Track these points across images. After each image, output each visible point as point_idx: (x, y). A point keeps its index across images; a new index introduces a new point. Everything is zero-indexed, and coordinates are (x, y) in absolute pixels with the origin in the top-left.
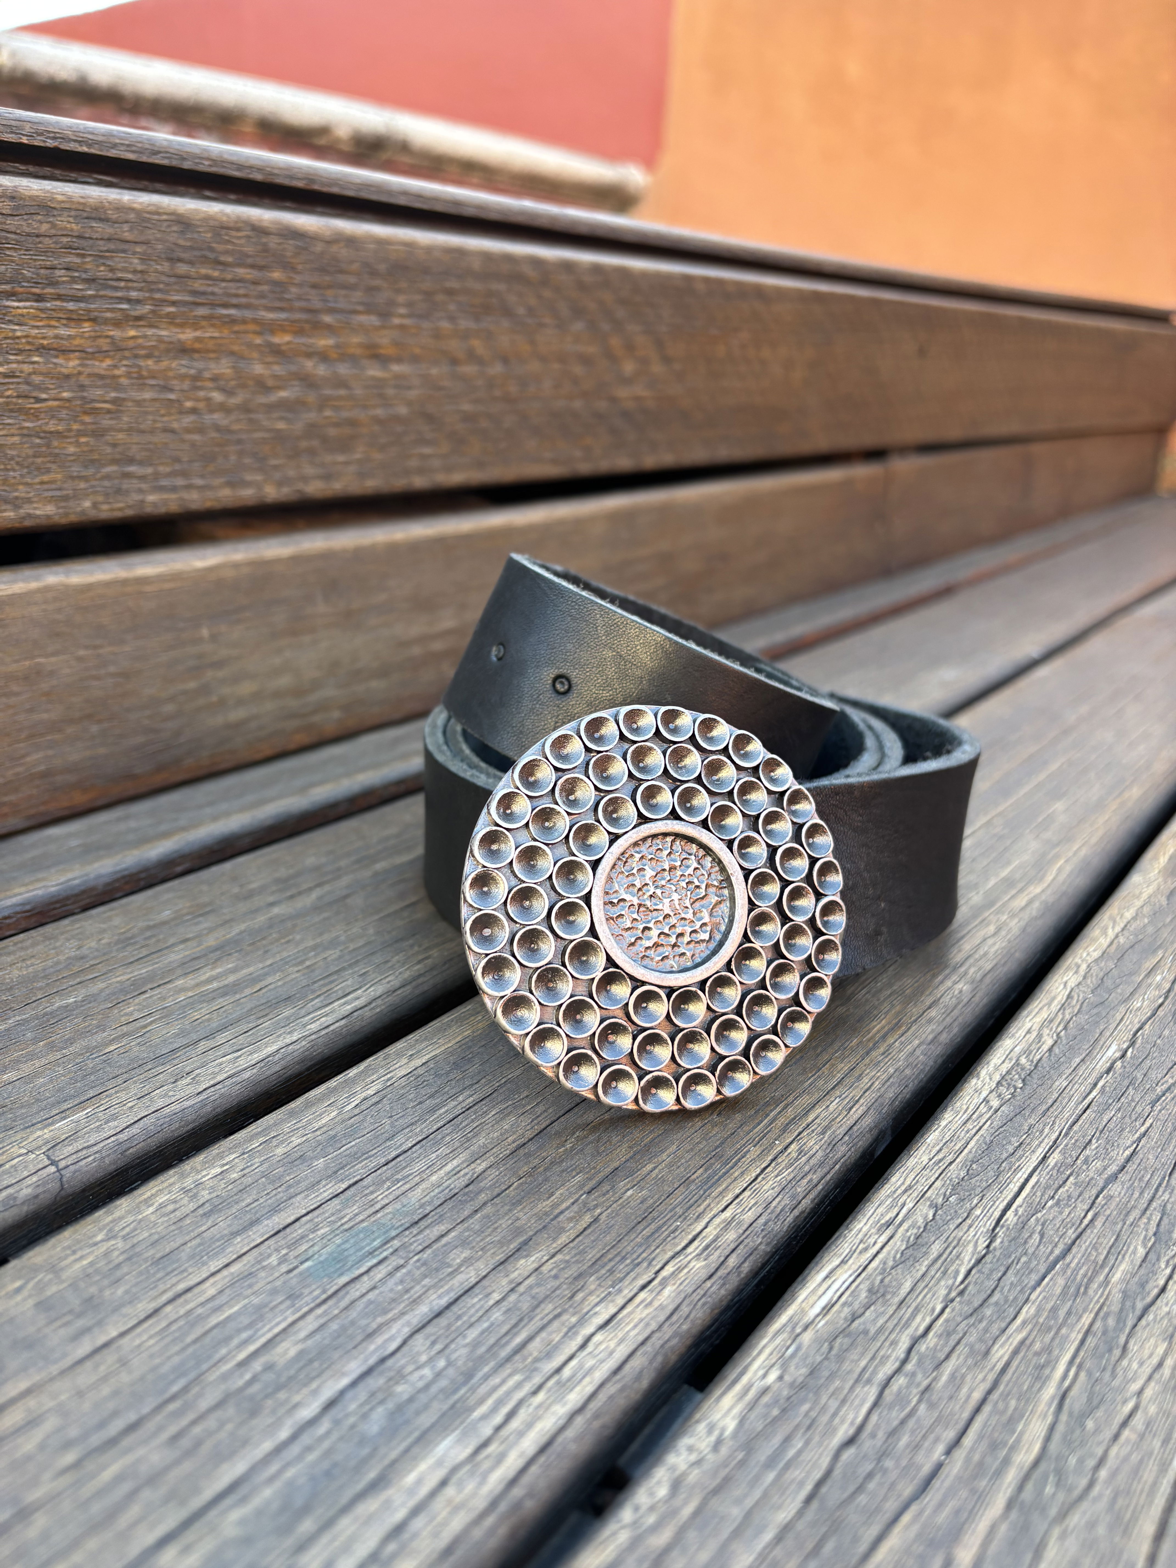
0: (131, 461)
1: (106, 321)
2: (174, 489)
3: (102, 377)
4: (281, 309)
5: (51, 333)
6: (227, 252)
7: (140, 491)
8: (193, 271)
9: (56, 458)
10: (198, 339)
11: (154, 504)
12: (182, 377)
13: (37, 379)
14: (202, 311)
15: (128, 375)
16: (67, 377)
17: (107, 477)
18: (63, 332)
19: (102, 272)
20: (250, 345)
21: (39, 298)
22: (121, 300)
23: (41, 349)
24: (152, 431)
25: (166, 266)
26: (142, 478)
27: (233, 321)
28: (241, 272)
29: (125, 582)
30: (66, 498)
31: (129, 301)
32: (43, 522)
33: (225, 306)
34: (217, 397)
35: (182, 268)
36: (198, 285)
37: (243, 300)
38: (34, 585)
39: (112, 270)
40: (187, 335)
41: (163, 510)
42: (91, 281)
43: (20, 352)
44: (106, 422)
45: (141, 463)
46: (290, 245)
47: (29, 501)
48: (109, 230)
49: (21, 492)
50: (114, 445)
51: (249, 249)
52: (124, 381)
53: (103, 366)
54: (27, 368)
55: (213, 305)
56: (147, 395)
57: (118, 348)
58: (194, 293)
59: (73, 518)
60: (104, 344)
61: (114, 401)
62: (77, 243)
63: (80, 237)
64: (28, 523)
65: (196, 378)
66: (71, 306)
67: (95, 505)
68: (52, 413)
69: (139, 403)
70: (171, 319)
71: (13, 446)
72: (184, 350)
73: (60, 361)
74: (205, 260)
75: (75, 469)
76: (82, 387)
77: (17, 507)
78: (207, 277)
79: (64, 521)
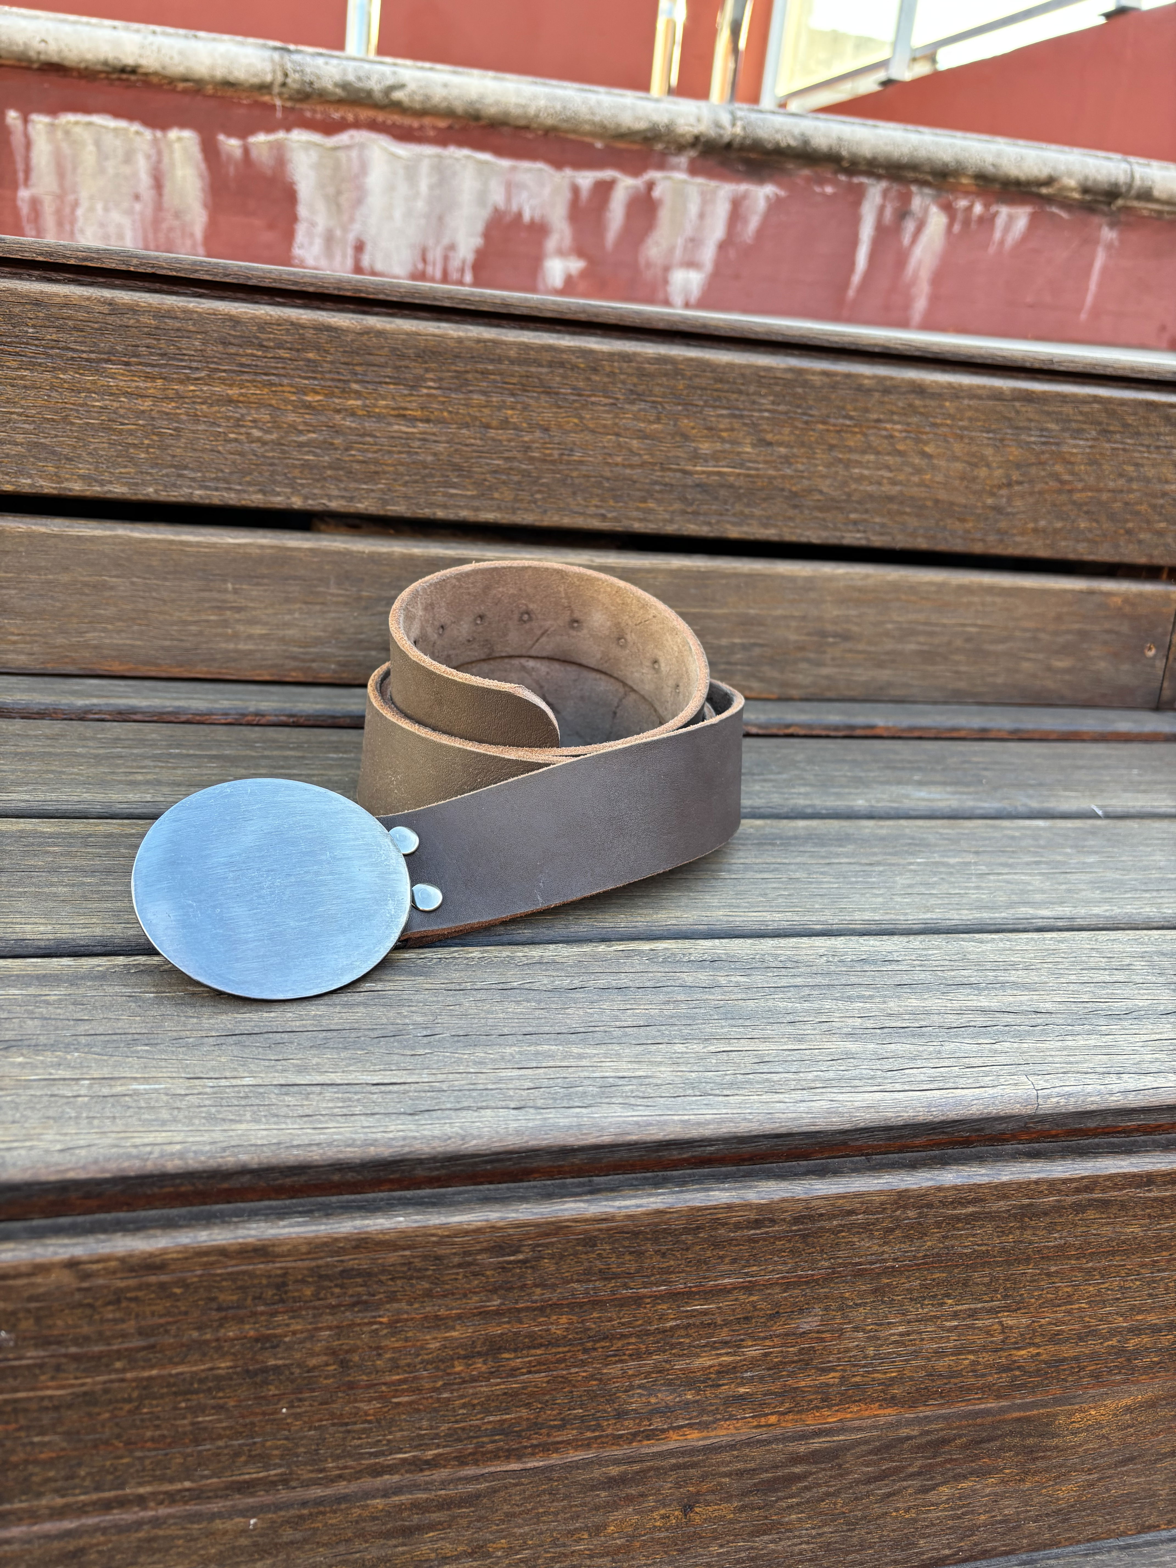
0: (186, 467)
1: (173, 380)
2: (217, 489)
3: (167, 414)
4: (315, 378)
5: (134, 384)
6: (269, 339)
7: (190, 487)
8: (241, 351)
9: (131, 459)
10: (242, 395)
11: (201, 497)
12: (228, 418)
13: (122, 411)
14: (246, 377)
15: (187, 414)
16: (143, 412)
17: (167, 475)
18: (141, 384)
19: (172, 350)
20: (286, 401)
21: (127, 364)
22: (185, 367)
23: (126, 394)
24: (203, 451)
25: (220, 348)
26: (193, 479)
27: (272, 384)
28: (282, 353)
29: (172, 542)
30: (136, 484)
31: (190, 368)
32: (120, 496)
33: (266, 374)
34: (256, 433)
35: (233, 350)
36: (244, 360)
37: (282, 372)
38: (108, 533)
39: (179, 349)
40: (233, 392)
41: (207, 501)
42: (163, 355)
43: (111, 394)
44: (170, 441)
45: (192, 469)
46: (324, 336)
47: (111, 482)
48: (178, 325)
49: (106, 477)
50: (174, 456)
51: (289, 338)
52: (184, 417)
53: (168, 407)
54: (116, 404)
55: (256, 374)
56: (201, 427)
57: (180, 397)
58: (242, 365)
59: (141, 497)
60: (171, 393)
61: (175, 429)
62: (154, 331)
63: (157, 328)
64: (109, 496)
65: (238, 420)
66: (148, 369)
67: (156, 491)
68: (131, 433)
69: (194, 432)
70: (223, 381)
71: (103, 449)
72: (230, 401)
73: (139, 401)
74: (251, 345)
75: (144, 468)
76: (153, 419)
77: (102, 485)
78: (253, 355)
79: (134, 498)
